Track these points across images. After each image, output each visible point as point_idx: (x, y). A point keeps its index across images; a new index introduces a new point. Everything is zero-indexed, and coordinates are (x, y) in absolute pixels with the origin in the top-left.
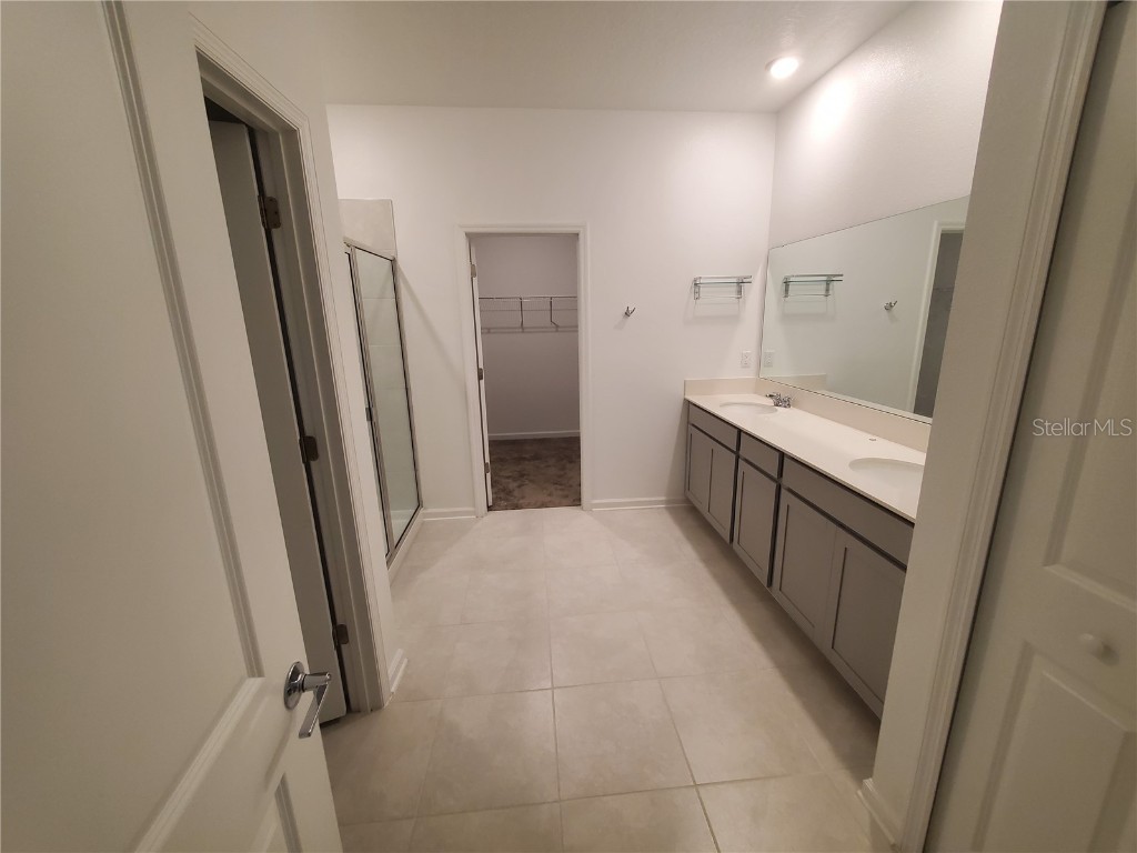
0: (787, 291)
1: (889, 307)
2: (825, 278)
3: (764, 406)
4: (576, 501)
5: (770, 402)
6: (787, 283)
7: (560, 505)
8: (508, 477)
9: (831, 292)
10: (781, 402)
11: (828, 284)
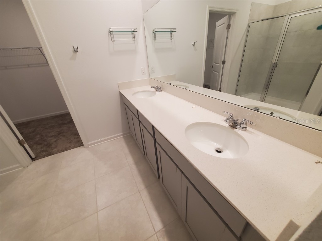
0: (155, 37)
1: (194, 45)
2: (170, 30)
3: (152, 92)
4: (81, 144)
5: (154, 90)
6: (154, 32)
7: (74, 147)
8: (52, 136)
9: (172, 38)
10: (158, 89)
11: (171, 34)
